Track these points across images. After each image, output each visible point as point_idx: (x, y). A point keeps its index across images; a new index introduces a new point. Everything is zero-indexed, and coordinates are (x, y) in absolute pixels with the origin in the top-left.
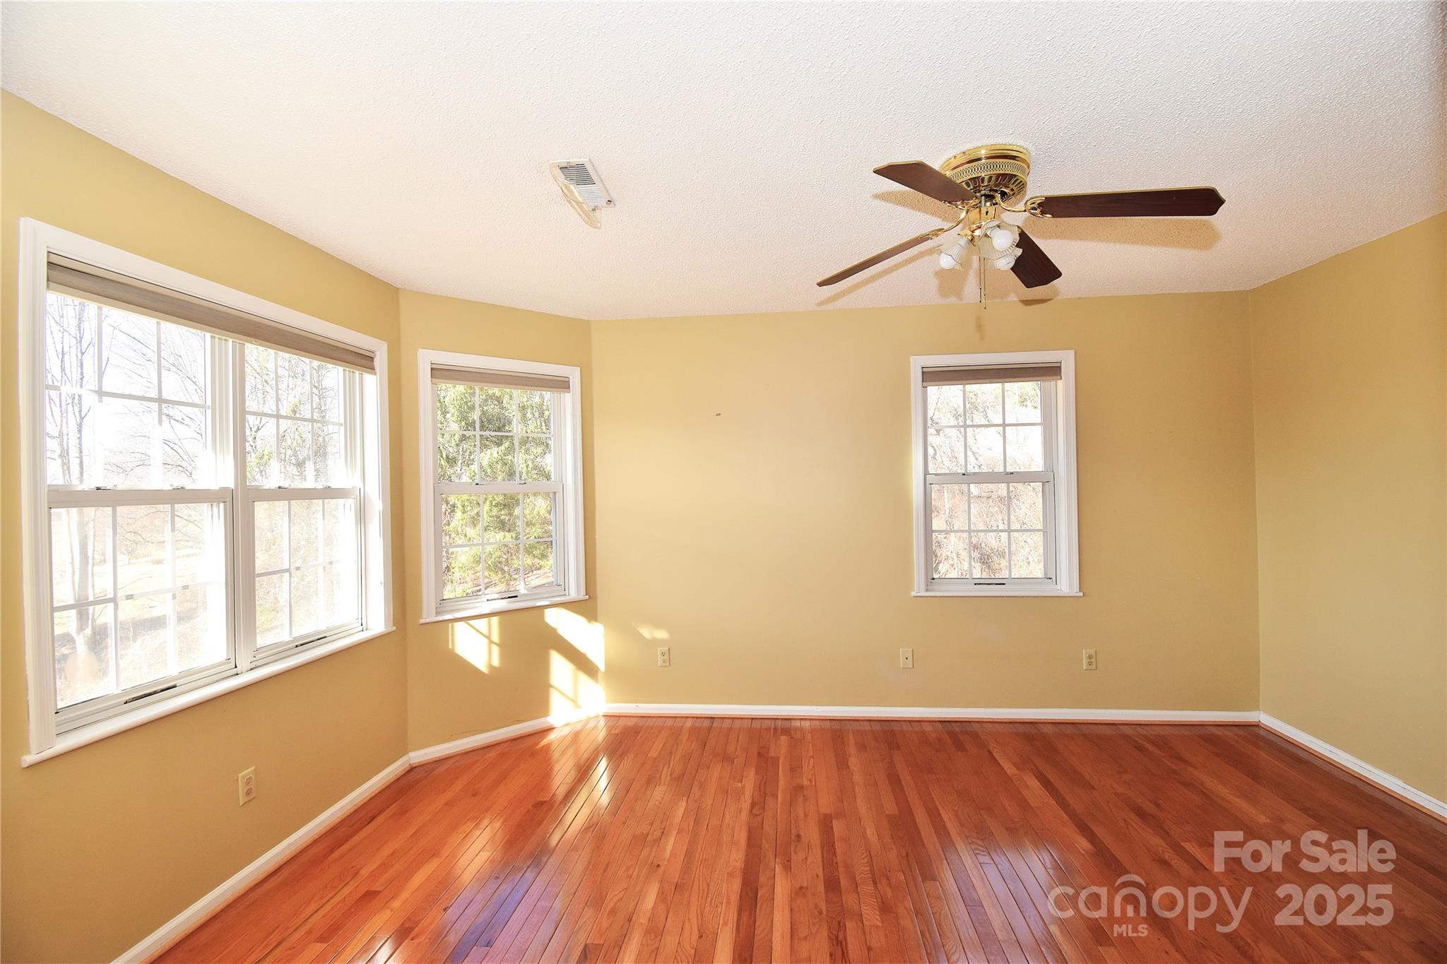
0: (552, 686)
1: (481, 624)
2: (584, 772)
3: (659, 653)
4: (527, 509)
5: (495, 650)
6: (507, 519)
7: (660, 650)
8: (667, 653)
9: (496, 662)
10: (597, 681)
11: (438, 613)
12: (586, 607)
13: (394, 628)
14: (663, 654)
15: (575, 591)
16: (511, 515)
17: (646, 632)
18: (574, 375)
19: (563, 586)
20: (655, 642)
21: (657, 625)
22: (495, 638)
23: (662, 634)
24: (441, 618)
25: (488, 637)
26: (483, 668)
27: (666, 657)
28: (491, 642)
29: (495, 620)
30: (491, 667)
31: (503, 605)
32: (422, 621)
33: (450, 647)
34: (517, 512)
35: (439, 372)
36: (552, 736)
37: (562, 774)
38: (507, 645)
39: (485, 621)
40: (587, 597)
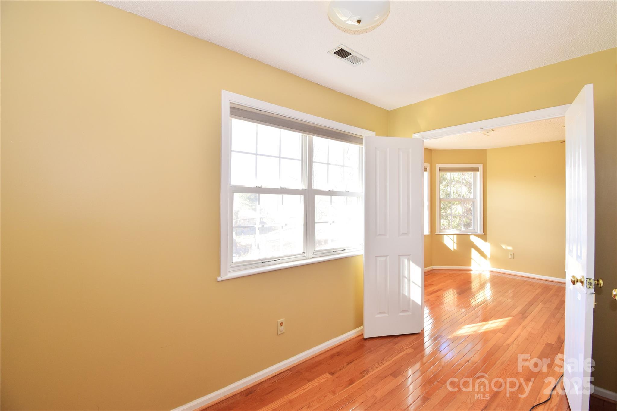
0: (472, 259)
1: (452, 237)
2: (482, 286)
3: (509, 255)
4: (453, 210)
5: (455, 245)
6: (444, 214)
7: (509, 253)
8: (513, 255)
9: (456, 248)
10: (486, 260)
11: (440, 232)
12: (484, 236)
13: (430, 234)
14: (511, 255)
15: (479, 231)
16: (446, 212)
17: (504, 247)
18: (480, 167)
19: (475, 230)
20: (507, 250)
21: (508, 245)
22: (455, 241)
23: (510, 248)
24: (441, 233)
25: (453, 241)
26: (452, 249)
27: (512, 256)
28: (454, 242)
29: (455, 236)
30: (454, 249)
31: (458, 233)
32: (436, 233)
33: (443, 241)
34: (449, 211)
35: (441, 170)
36: (471, 272)
37: (475, 285)
38: (459, 243)
39: (453, 236)
40: (484, 234)
